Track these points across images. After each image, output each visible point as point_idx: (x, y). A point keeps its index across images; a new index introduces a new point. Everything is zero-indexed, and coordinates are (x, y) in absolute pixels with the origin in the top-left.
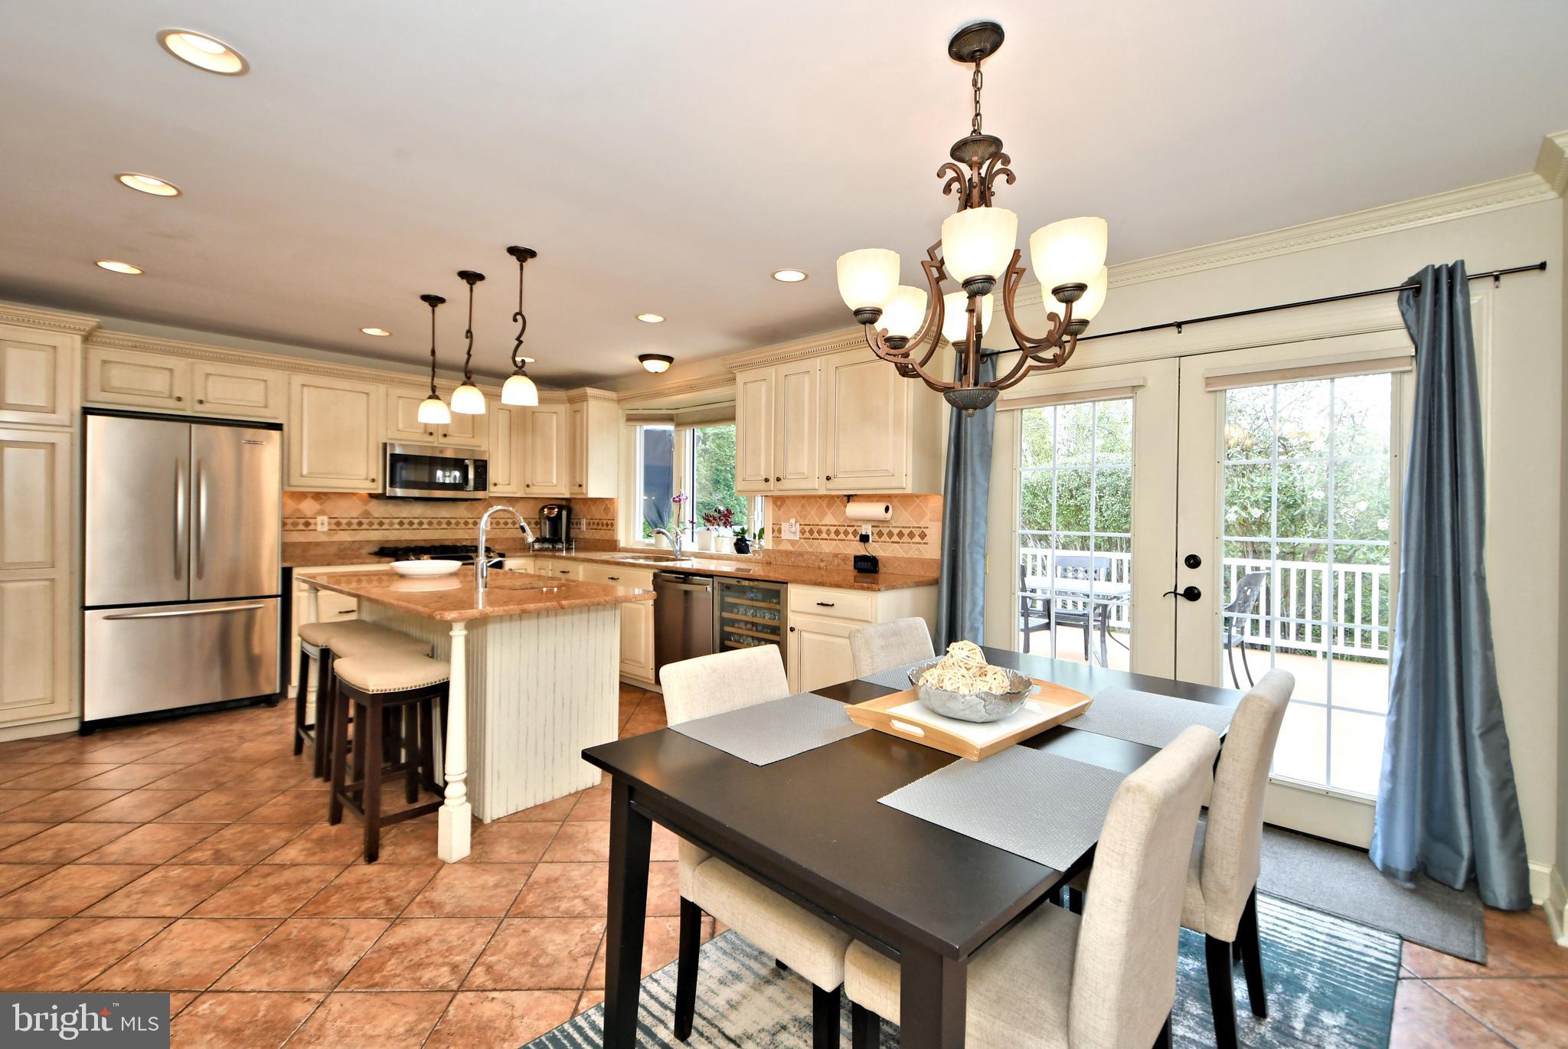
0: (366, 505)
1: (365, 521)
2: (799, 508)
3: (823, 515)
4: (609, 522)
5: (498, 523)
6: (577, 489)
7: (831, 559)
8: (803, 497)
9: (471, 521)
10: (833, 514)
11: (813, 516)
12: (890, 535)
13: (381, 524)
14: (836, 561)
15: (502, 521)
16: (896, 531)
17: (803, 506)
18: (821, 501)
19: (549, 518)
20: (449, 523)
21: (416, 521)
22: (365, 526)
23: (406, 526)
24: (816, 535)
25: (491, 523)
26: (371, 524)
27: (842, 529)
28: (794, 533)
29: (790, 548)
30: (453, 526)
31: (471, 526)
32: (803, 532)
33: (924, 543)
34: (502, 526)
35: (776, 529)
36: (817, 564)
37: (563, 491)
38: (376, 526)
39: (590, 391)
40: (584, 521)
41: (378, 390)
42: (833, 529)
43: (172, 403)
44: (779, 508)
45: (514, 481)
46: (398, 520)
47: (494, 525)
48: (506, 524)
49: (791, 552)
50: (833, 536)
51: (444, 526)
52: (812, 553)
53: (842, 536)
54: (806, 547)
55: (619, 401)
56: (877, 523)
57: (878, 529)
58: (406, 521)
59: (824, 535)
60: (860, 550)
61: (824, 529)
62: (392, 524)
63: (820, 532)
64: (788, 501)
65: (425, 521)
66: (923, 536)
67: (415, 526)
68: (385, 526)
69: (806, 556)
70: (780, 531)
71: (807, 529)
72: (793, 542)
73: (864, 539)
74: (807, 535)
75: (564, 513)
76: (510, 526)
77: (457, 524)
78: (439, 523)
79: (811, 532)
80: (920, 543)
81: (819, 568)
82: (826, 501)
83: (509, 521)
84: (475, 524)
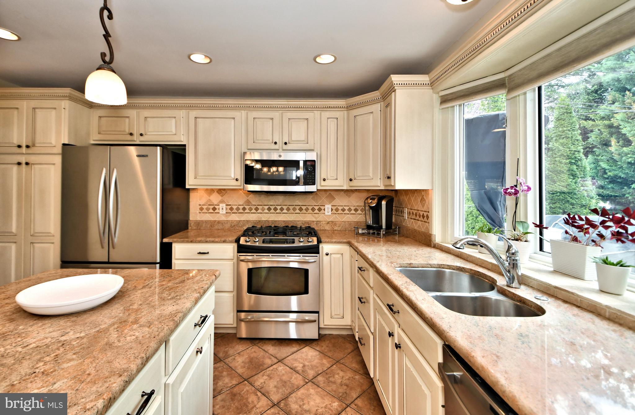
0: (248, 197)
1: (247, 207)
5: (337, 210)
6: (387, 182)
9: (316, 208)
13: (257, 209)
15: (340, 208)
19: (371, 208)
20: (301, 209)
21: (279, 207)
22: (247, 211)
23: (272, 211)
25: (332, 210)
26: (251, 209)
30: (304, 211)
31: (316, 211)
34: (340, 212)
37: (378, 184)
38: (254, 211)
46: (267, 207)
47: (334, 211)
51: (298, 211)
58: (272, 207)
62: (263, 209)
65: (285, 207)
67: (278, 211)
68: (259, 211)
75: (384, 203)
76: (347, 212)
77: (307, 210)
78: (294, 209)
83: (347, 208)
84: (320, 210)
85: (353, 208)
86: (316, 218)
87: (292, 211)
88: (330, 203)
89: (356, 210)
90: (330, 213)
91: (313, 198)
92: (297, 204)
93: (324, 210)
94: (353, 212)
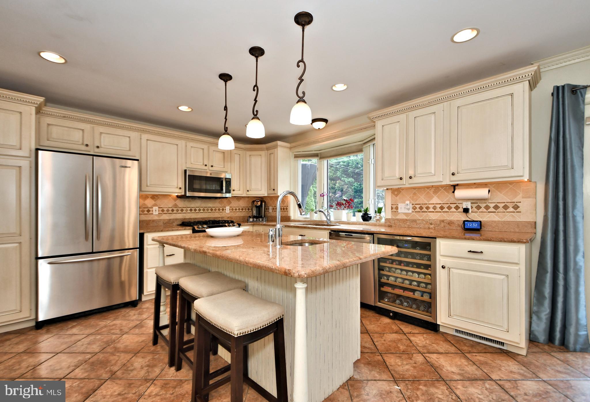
0: (175, 201)
1: (175, 209)
2: (411, 195)
3: (431, 198)
4: (285, 208)
5: (233, 209)
6: (272, 192)
7: (439, 223)
8: (414, 188)
9: (221, 208)
10: (438, 197)
11: (422, 199)
12: (487, 207)
13: (182, 210)
14: (442, 225)
15: (234, 208)
16: (491, 205)
19: (257, 207)
20: (212, 210)
21: (197, 209)
22: (175, 212)
23: (193, 211)
24: (425, 210)
25: (230, 210)
26: (178, 210)
27: (446, 206)
28: (409, 209)
29: (405, 217)
30: (214, 211)
31: (221, 211)
32: (414, 208)
33: (517, 212)
34: (234, 211)
35: (394, 207)
36: (427, 226)
37: (263, 192)
38: (180, 212)
39: (279, 143)
40: (271, 208)
41: (182, 143)
42: (438, 206)
43: (84, 148)
44: (397, 195)
45: (241, 189)
46: (190, 208)
47: (231, 210)
48: (236, 210)
49: (407, 220)
50: (438, 209)
51: (210, 211)
52: (422, 220)
53: (446, 210)
54: (417, 216)
55: (290, 148)
56: (475, 201)
57: (476, 205)
58: (193, 209)
59: (431, 210)
60: (463, 217)
61: (431, 206)
62: (187, 210)
63: (428, 208)
64: (402, 192)
65: (202, 209)
66: (516, 207)
67: (197, 211)
68: (184, 212)
69: (418, 222)
70: (397, 208)
71: (418, 206)
72: (407, 214)
73: (466, 211)
74: (418, 210)
75: (263, 204)
76: (237, 211)
77: (215, 210)
78: (208, 210)
79: (421, 208)
80: (514, 212)
81: (429, 228)
82: (433, 190)
83: (237, 208)
84: (223, 210)
85: (241, 208)
86: (221, 215)
87: (206, 211)
88: (229, 205)
89: (242, 209)
90: (229, 212)
91: (219, 202)
92: (209, 206)
93: (226, 210)
94: (241, 210)
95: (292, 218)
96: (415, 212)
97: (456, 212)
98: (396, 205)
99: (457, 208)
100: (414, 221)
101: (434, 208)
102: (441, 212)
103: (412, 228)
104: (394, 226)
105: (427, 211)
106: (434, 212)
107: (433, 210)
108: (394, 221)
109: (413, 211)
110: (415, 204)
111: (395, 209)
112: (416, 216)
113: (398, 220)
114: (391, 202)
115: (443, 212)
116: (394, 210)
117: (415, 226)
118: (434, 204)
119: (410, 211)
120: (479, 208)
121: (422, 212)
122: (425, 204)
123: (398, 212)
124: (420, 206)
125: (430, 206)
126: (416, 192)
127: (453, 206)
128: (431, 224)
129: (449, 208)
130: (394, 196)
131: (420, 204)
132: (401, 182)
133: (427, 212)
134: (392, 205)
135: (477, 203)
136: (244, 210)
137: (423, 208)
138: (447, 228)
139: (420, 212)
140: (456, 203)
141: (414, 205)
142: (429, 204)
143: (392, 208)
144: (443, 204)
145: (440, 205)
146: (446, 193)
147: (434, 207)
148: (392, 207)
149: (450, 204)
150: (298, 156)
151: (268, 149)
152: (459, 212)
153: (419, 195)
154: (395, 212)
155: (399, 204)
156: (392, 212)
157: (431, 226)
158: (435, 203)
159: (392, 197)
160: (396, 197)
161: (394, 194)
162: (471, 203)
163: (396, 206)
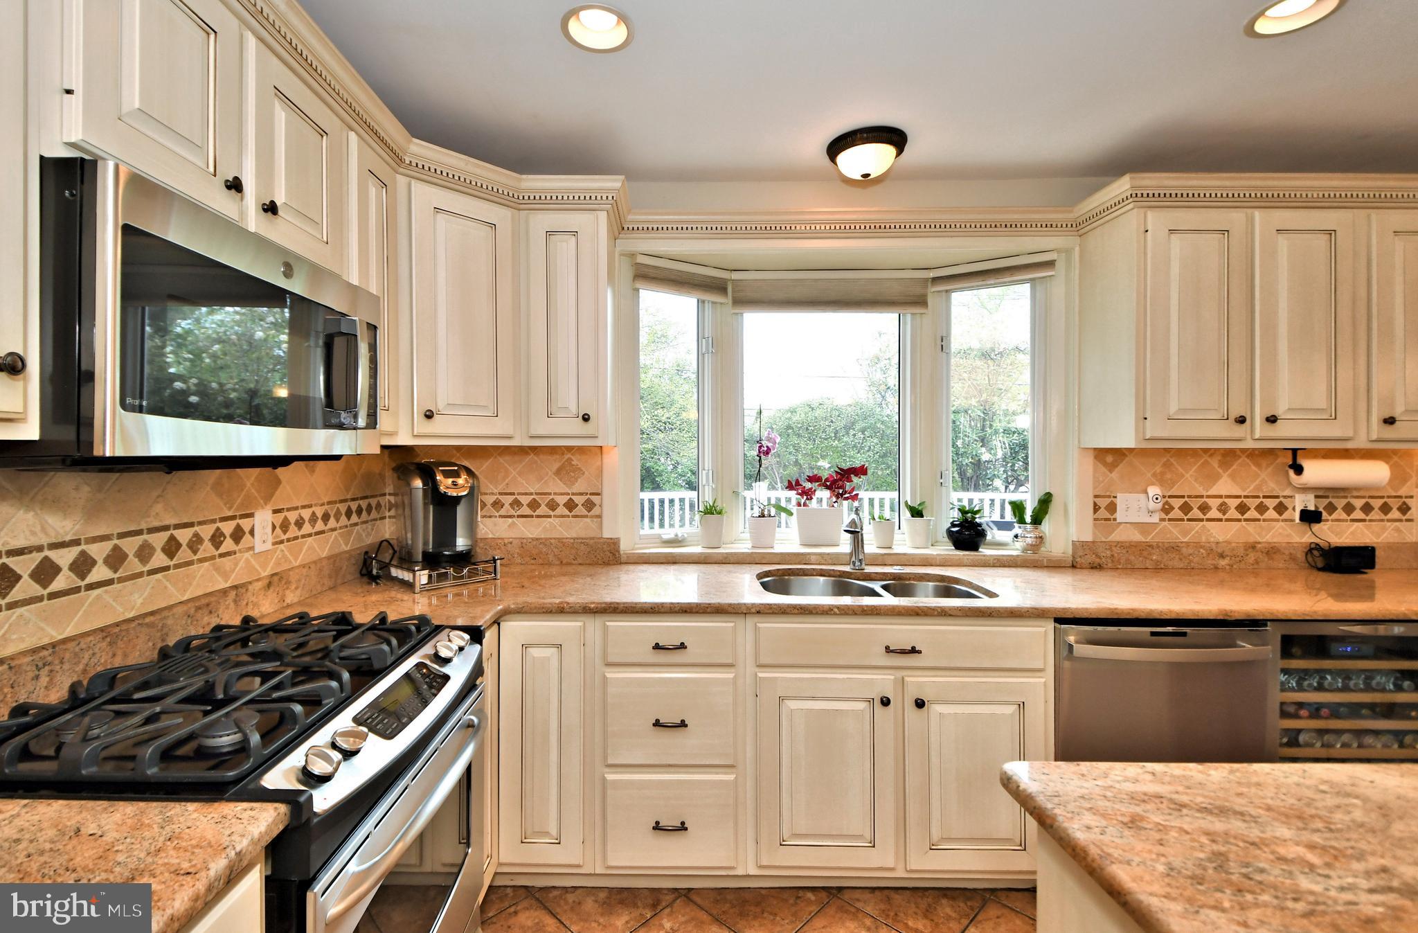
2: (1158, 469)
3: (1214, 478)
4: (576, 498)
7: (1241, 552)
9: (228, 529)
10: (1233, 477)
11: (1190, 482)
12: (1349, 509)
14: (1252, 557)
15: (292, 517)
16: (1357, 504)
17: (1167, 465)
18: (1206, 457)
20: (173, 546)
21: (64, 558)
24: (1196, 513)
25: (274, 528)
27: (1253, 503)
28: (1151, 512)
29: (1137, 537)
30: (186, 556)
31: (228, 546)
32: (1167, 509)
33: (1407, 521)
34: (292, 532)
35: (1103, 503)
42: (1233, 503)
44: (1111, 467)
47: (278, 531)
50: (1233, 513)
52: (1198, 545)
53: (1252, 514)
54: (1175, 533)
55: (623, 231)
56: (1323, 492)
57: (1326, 501)
59: (1214, 513)
60: (1305, 536)
61: (1214, 503)
63: (1204, 508)
64: (1129, 456)
65: (99, 552)
66: (1404, 509)
67: (59, 582)
69: (1184, 550)
70: (1112, 508)
71: (1177, 503)
72: (1142, 527)
73: (1310, 517)
74: (1177, 513)
76: (306, 528)
78: (145, 553)
79: (1186, 508)
80: (1401, 521)
81: (1216, 568)
83: (307, 515)
84: (238, 535)
85: (319, 512)
86: (226, 576)
87: (133, 564)
88: (266, 502)
89: (326, 517)
90: (269, 546)
91: (217, 487)
92: (157, 524)
93: (252, 532)
94: (319, 526)
95: (625, 547)
96: (1170, 520)
97: (1277, 520)
98: (1109, 497)
99: (1280, 508)
100: (1174, 548)
101: (1223, 508)
102: (1239, 520)
103: (1166, 569)
104: (1110, 565)
105: (1201, 516)
106: (1220, 520)
107: (1219, 515)
108: (1110, 549)
109: (1164, 516)
110: (1170, 497)
111: (1104, 508)
112: (1171, 532)
113: (1119, 544)
114: (1095, 488)
115: (1246, 520)
116: (1103, 513)
117: (1177, 564)
118: (1221, 497)
119: (1155, 519)
120: (1331, 508)
121: (1189, 520)
122: (1197, 497)
123: (1115, 519)
124: (1181, 501)
125: (1211, 502)
126: (1172, 460)
127: (1271, 503)
128: (1222, 556)
129: (1261, 509)
130: (1103, 469)
131: (1183, 497)
132: (1240, 431)
133: (1202, 520)
134: (1096, 496)
135: (1327, 497)
136: (332, 523)
137: (1191, 509)
138: (1263, 565)
139: (1182, 520)
140: (1277, 497)
141: (1165, 500)
142: (1208, 497)
143: (1096, 508)
144: (1246, 497)
145: (1238, 501)
146: (1253, 468)
147: (1221, 505)
148: (1095, 504)
149: (1265, 497)
150: (652, 273)
151: (517, 202)
152: (1286, 520)
153: (1181, 470)
154: (1106, 520)
155: (1119, 495)
156: (1095, 519)
157: (1223, 563)
158: (1224, 493)
159: (1095, 471)
160: (1111, 471)
161: (1105, 464)
162: (1316, 497)
163: (1108, 501)
